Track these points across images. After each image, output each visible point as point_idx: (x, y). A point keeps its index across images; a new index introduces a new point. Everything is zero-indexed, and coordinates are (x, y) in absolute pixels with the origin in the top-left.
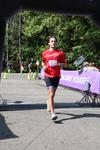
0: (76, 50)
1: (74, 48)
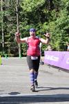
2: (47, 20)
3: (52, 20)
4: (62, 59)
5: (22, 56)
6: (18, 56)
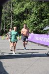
1: (44, 21)
2: (25, 19)
3: (28, 19)
4: (33, 37)
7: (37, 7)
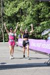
0: (43, 24)
1: (41, 23)
2: (19, 21)
3: (22, 21)
5: (5, 41)
6: (2, 41)
7: (33, 8)
